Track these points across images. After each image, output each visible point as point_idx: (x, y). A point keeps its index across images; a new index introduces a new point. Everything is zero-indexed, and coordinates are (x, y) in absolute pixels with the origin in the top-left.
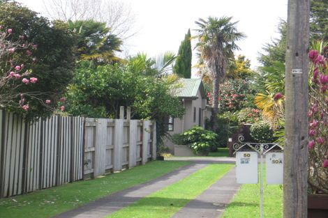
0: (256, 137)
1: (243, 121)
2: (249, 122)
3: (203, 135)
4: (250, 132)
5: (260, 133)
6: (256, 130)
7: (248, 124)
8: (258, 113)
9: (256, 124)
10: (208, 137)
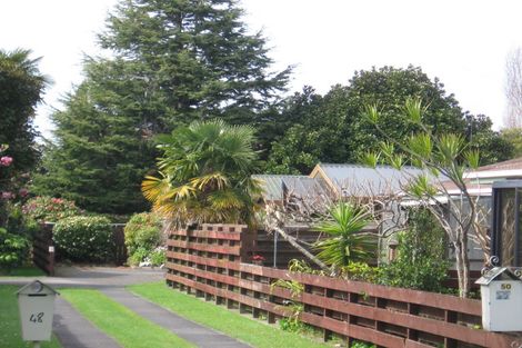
0: (63, 243)
1: (40, 217)
2: (49, 220)
3: (7, 241)
4: (51, 235)
5: (69, 237)
6: (63, 232)
7: (47, 223)
8: (63, 205)
9: (62, 222)
10: (16, 245)
